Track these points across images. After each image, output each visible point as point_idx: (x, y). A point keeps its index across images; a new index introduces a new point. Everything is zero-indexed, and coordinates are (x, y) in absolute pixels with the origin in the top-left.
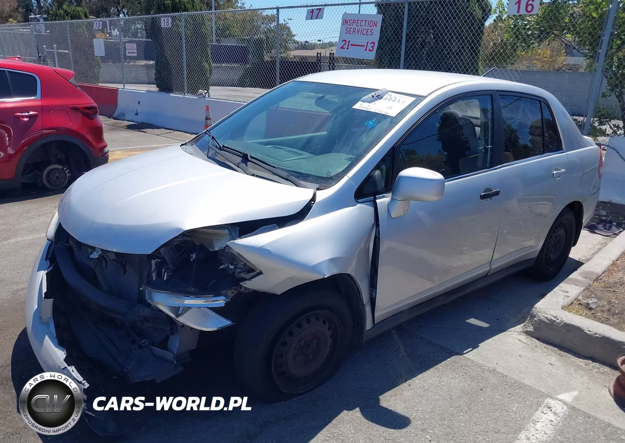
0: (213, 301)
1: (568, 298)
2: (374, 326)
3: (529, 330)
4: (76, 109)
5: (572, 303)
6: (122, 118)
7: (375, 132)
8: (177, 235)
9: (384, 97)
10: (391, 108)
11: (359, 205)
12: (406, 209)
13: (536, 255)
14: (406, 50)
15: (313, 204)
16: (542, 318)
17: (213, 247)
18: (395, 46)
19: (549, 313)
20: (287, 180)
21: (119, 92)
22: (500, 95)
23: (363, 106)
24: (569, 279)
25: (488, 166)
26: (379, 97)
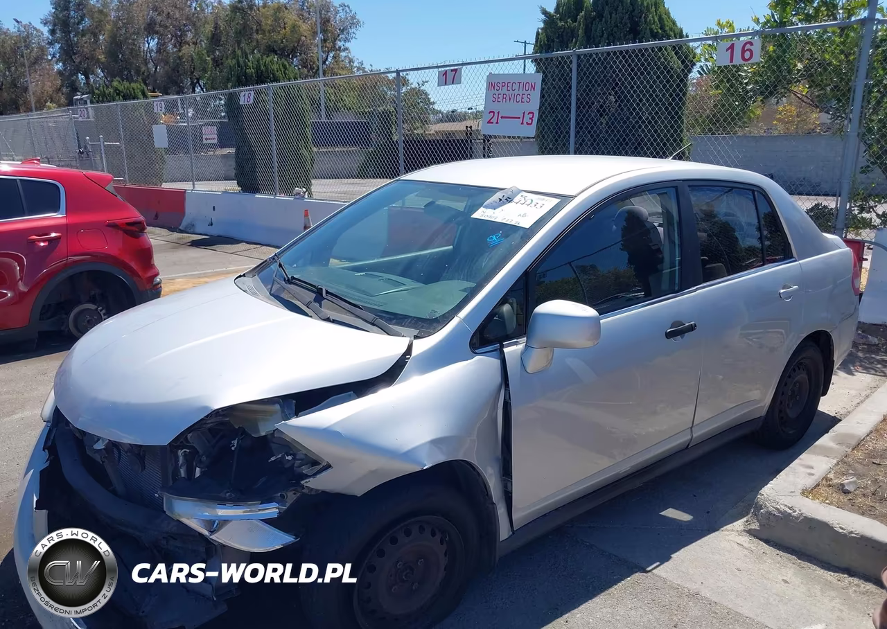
0: (260, 510)
1: (813, 477)
2: (513, 533)
3: (753, 528)
4: (114, 226)
5: (818, 485)
6: (192, 230)
7: (500, 251)
8: (202, 417)
9: (516, 200)
10: (525, 215)
11: (477, 358)
12: (550, 358)
13: (764, 412)
14: (576, 120)
15: (409, 358)
16: (771, 509)
17: (258, 431)
18: (562, 116)
19: (781, 502)
20: (373, 324)
21: (187, 195)
22: (689, 186)
23: (486, 214)
24: (816, 446)
25: (677, 288)
26: (509, 200)
